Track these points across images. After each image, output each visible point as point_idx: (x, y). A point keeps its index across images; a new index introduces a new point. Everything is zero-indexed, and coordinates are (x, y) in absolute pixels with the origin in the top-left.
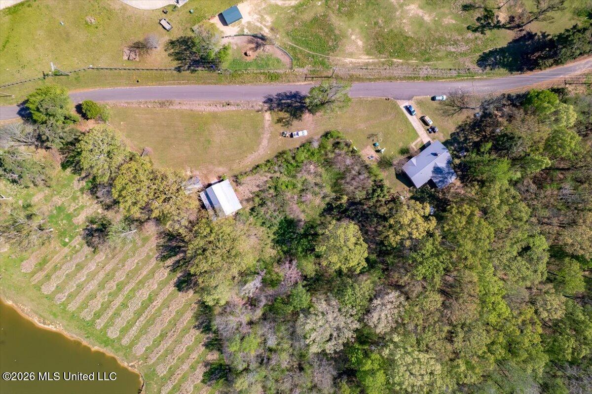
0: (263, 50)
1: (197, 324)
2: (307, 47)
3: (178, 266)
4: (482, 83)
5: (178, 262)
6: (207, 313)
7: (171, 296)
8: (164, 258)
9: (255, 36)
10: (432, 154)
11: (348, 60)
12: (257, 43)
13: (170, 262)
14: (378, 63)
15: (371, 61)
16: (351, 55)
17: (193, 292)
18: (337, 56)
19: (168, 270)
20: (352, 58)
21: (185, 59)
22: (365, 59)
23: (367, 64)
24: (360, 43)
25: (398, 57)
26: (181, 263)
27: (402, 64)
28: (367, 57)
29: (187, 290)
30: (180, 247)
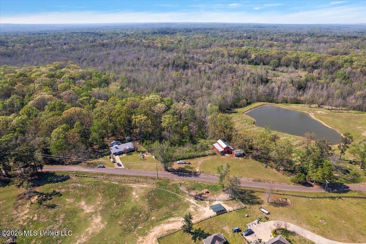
0: (197, 193)
2: (168, 193)
4: (73, 170)
9: (202, 200)
10: (118, 149)
11: (145, 186)
12: (201, 197)
14: (128, 183)
15: (131, 185)
16: (142, 188)
18: (151, 188)
20: (142, 187)
21: (248, 195)
22: (134, 186)
23: (134, 183)
24: (134, 193)
25: (114, 184)
27: (113, 181)
28: (133, 186)
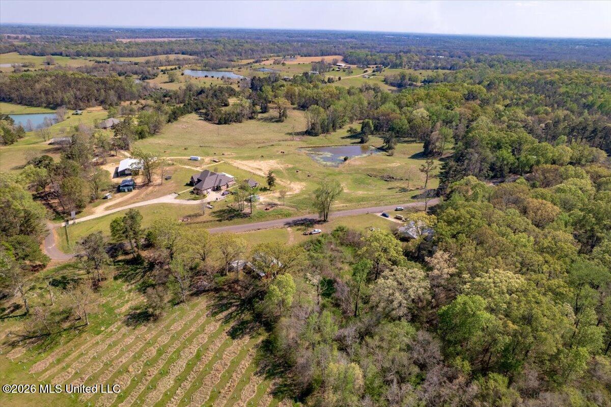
1: (258, 370)
3: (231, 318)
5: (231, 314)
6: (269, 357)
7: (226, 345)
8: (214, 314)
13: (221, 316)
17: (250, 337)
19: (220, 322)
26: (234, 314)
29: (243, 336)
30: (231, 303)
